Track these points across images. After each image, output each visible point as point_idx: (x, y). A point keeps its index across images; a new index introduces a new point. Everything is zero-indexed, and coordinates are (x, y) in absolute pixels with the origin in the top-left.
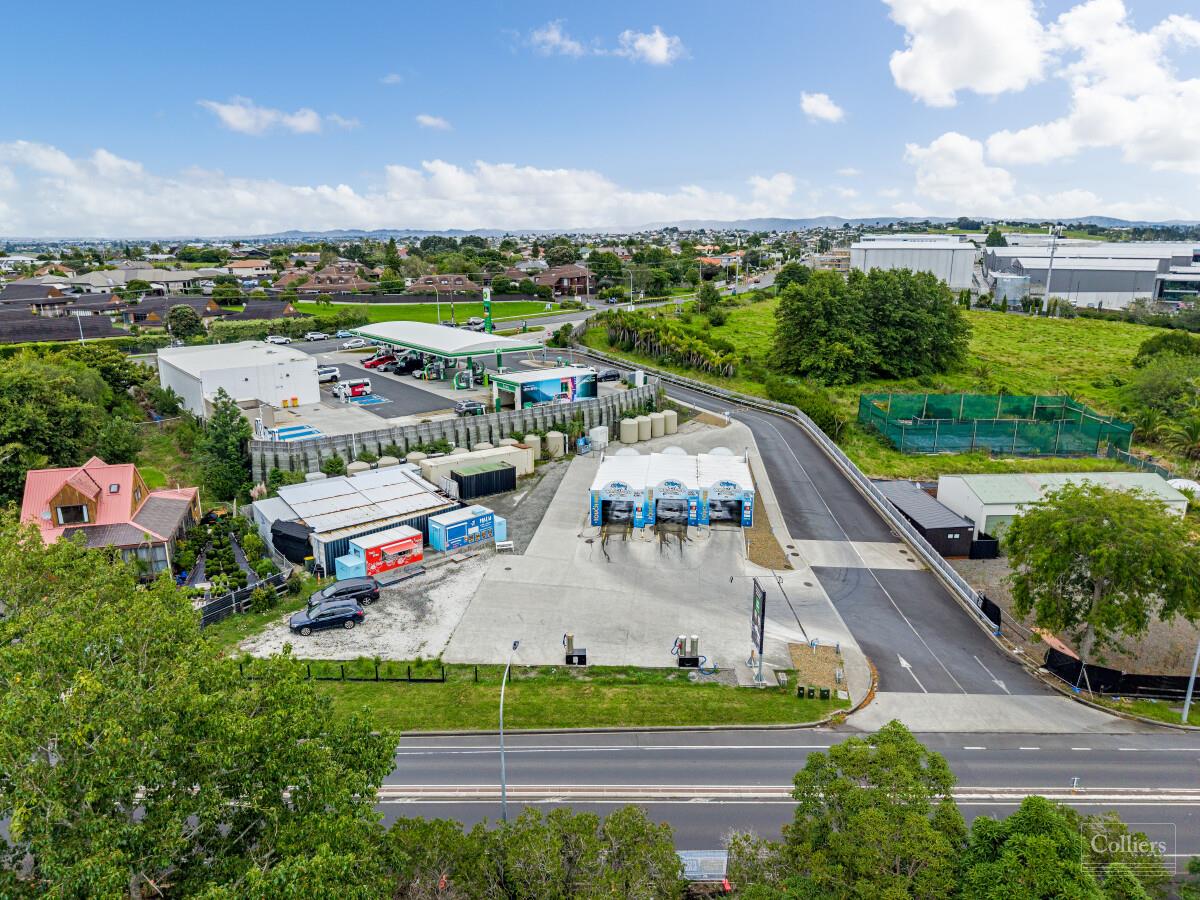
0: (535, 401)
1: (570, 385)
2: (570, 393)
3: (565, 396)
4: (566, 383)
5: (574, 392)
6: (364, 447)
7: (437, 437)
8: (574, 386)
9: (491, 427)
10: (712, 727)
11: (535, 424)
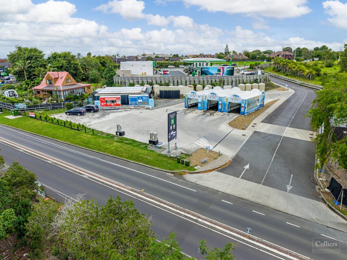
0: (206, 74)
1: (222, 70)
2: (221, 73)
3: (219, 74)
4: (220, 69)
5: (223, 73)
6: (143, 81)
7: (167, 82)
8: (223, 71)
9: (186, 81)
10: (132, 161)
11: (204, 82)
